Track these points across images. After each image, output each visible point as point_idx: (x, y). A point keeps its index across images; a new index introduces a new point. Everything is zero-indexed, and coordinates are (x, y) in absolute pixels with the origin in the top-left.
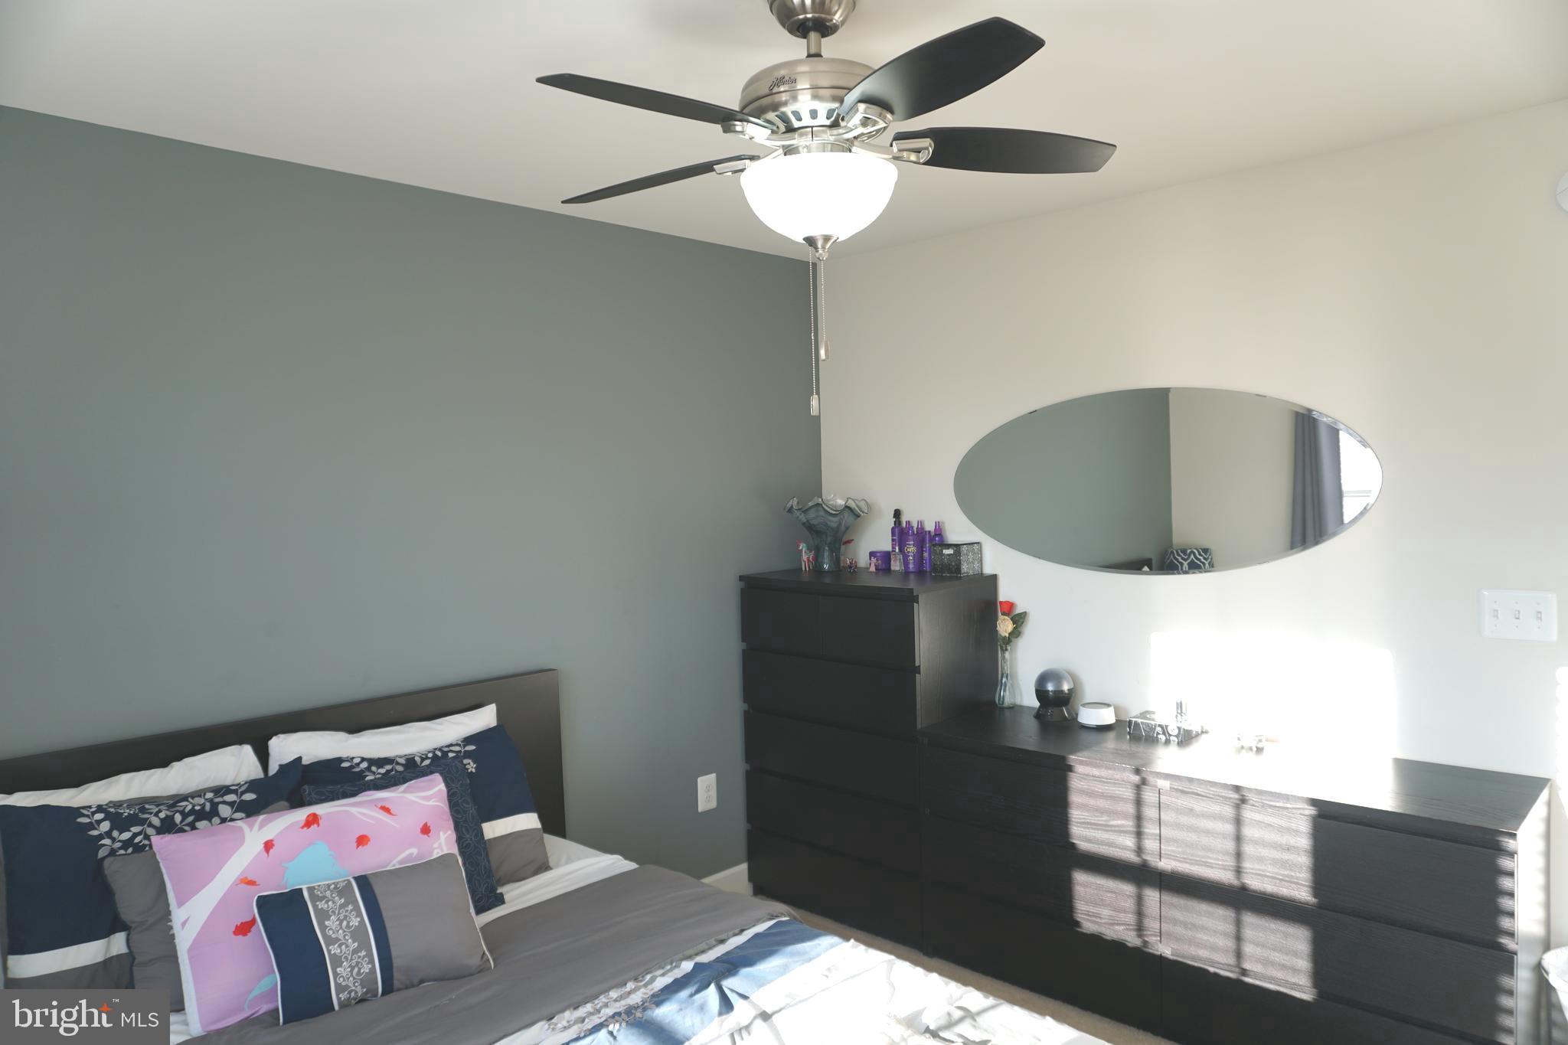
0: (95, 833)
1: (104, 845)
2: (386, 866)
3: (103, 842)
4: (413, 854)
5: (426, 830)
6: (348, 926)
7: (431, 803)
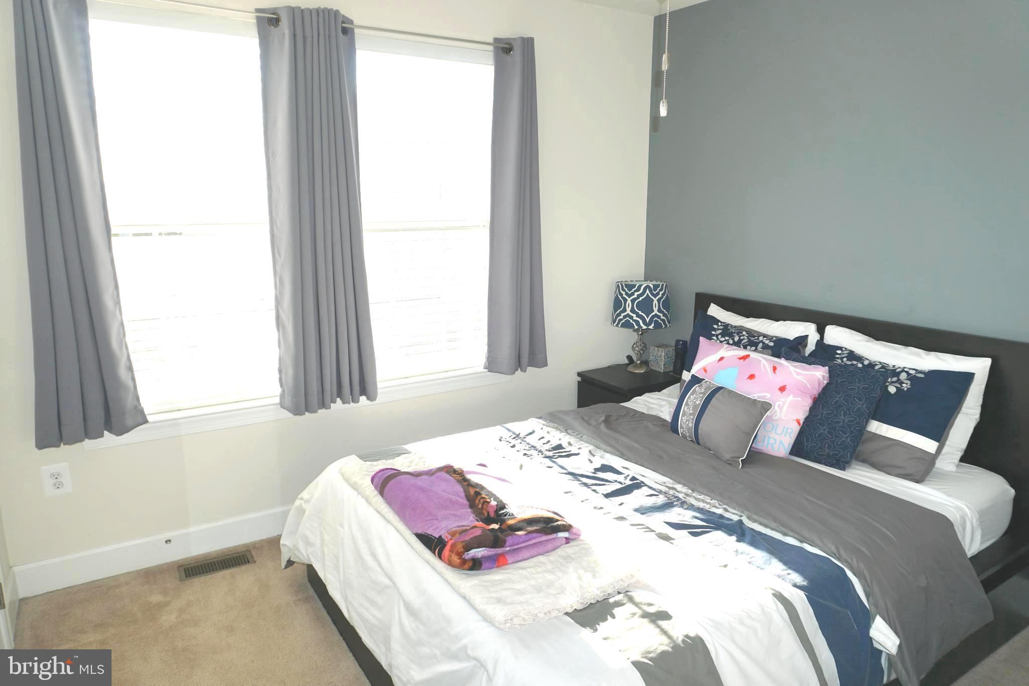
0: (713, 333)
1: (713, 339)
2: (749, 395)
3: (714, 338)
4: (766, 396)
5: (782, 389)
6: (695, 402)
7: (799, 377)
